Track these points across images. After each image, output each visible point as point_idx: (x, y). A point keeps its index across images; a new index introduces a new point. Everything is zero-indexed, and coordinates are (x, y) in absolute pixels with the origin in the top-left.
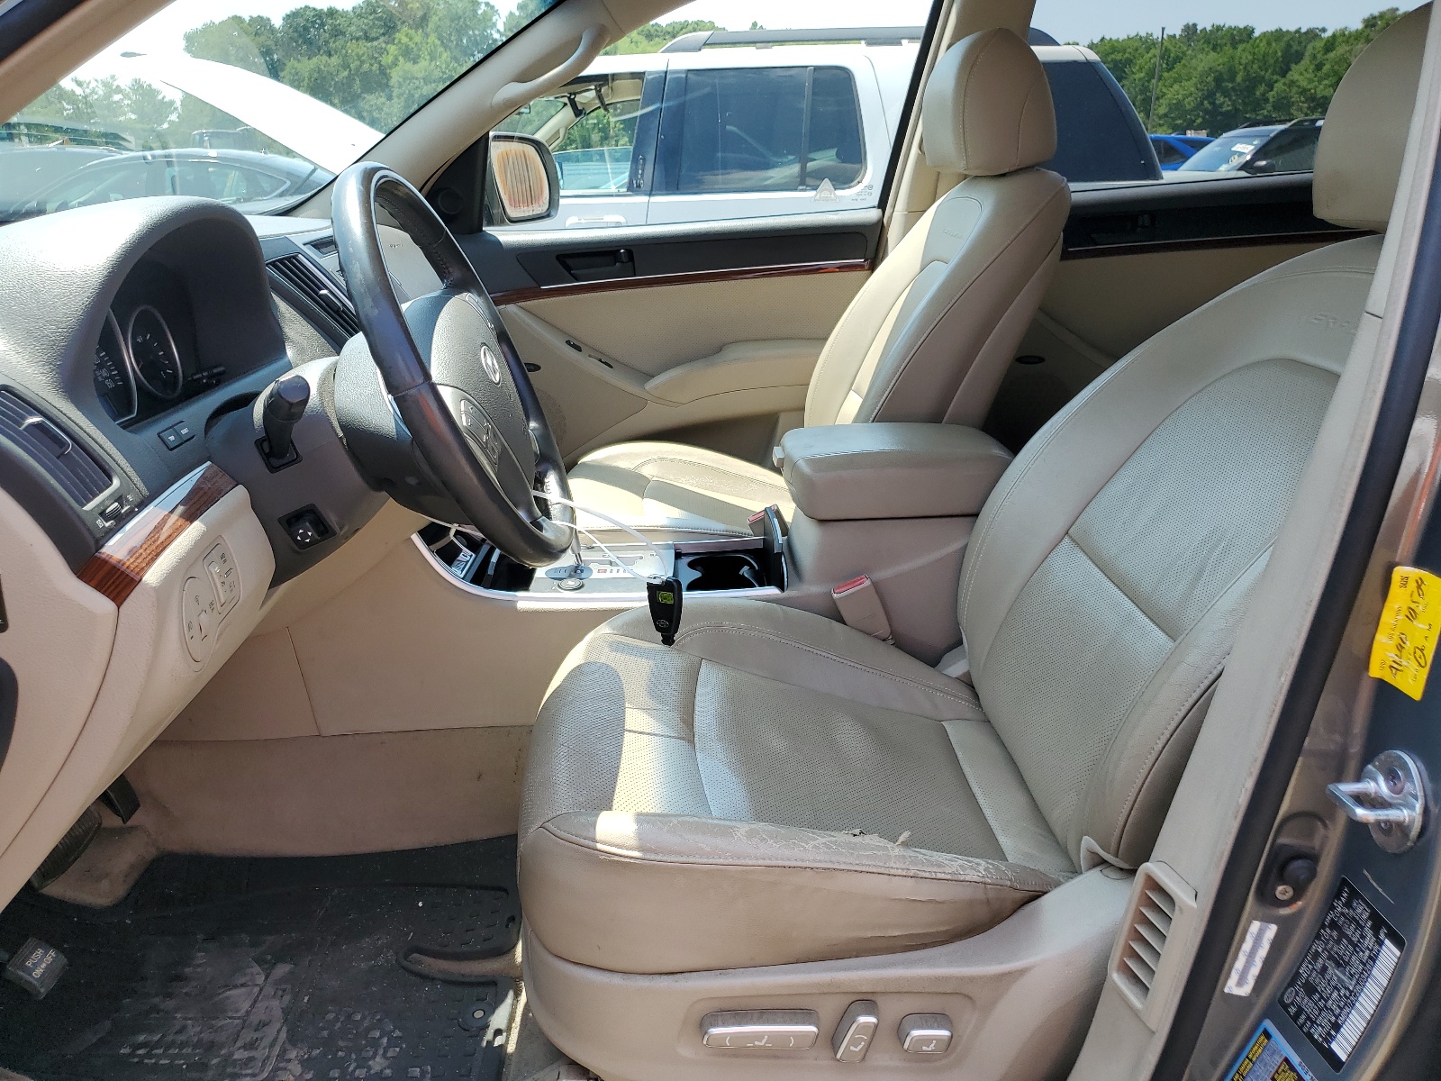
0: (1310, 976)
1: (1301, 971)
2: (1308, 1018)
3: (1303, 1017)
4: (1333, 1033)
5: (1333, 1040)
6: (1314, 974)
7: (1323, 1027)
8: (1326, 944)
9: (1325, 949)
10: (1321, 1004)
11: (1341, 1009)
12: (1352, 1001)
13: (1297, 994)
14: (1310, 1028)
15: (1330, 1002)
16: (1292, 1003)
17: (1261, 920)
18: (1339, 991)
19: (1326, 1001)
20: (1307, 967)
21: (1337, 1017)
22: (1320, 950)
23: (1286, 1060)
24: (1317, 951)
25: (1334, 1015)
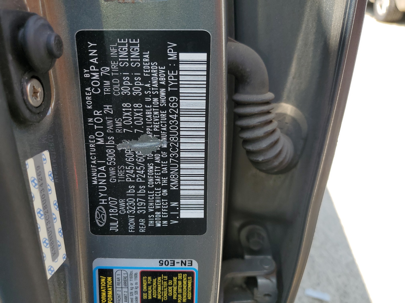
0: (108, 178)
1: (95, 183)
2: (137, 217)
3: (132, 220)
4: (174, 204)
5: (179, 211)
6: (112, 172)
7: (159, 210)
8: (104, 130)
9: (107, 135)
10: (142, 191)
11: (167, 175)
12: (174, 158)
13: (107, 207)
14: (147, 223)
15: (151, 180)
16: (109, 220)
17: (32, 156)
18: (153, 161)
19: (146, 184)
20: (99, 171)
21: (167, 187)
22: (101, 142)
23: (144, 274)
24: (97, 147)
25: (164, 188)
